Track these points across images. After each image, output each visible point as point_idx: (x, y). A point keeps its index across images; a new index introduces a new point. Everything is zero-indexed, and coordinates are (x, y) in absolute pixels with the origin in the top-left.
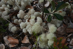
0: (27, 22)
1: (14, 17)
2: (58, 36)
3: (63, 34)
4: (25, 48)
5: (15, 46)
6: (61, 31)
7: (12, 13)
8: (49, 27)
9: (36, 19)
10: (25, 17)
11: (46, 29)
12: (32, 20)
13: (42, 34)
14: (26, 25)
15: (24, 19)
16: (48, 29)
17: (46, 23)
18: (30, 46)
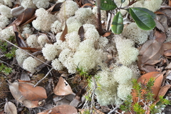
0: (59, 41)
1: (26, 29)
2: (143, 69)
3: (156, 62)
4: (63, 107)
5: (40, 103)
6: (151, 54)
8: (117, 47)
9: (81, 31)
10: (54, 25)
11: (110, 56)
12: (72, 35)
14: (59, 51)
15: (51, 32)
16: (116, 53)
17: (110, 37)
18: (75, 100)
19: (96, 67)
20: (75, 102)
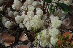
0: (23, 15)
1: (8, 9)
2: (63, 31)
3: (69, 28)
4: (23, 46)
6: (67, 24)
7: (5, 4)
8: (51, 20)
9: (35, 11)
10: (22, 8)
11: (47, 23)
12: (30, 12)
13: (43, 29)
14: (23, 19)
15: (20, 11)
16: (51, 22)
17: (48, 15)
18: (29, 43)
19: (41, 28)
20: (29, 44)
